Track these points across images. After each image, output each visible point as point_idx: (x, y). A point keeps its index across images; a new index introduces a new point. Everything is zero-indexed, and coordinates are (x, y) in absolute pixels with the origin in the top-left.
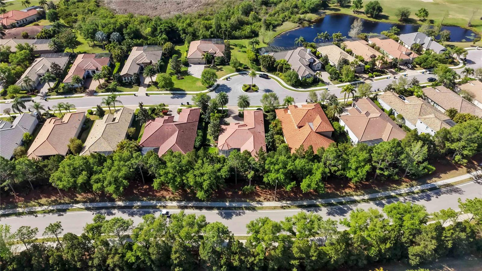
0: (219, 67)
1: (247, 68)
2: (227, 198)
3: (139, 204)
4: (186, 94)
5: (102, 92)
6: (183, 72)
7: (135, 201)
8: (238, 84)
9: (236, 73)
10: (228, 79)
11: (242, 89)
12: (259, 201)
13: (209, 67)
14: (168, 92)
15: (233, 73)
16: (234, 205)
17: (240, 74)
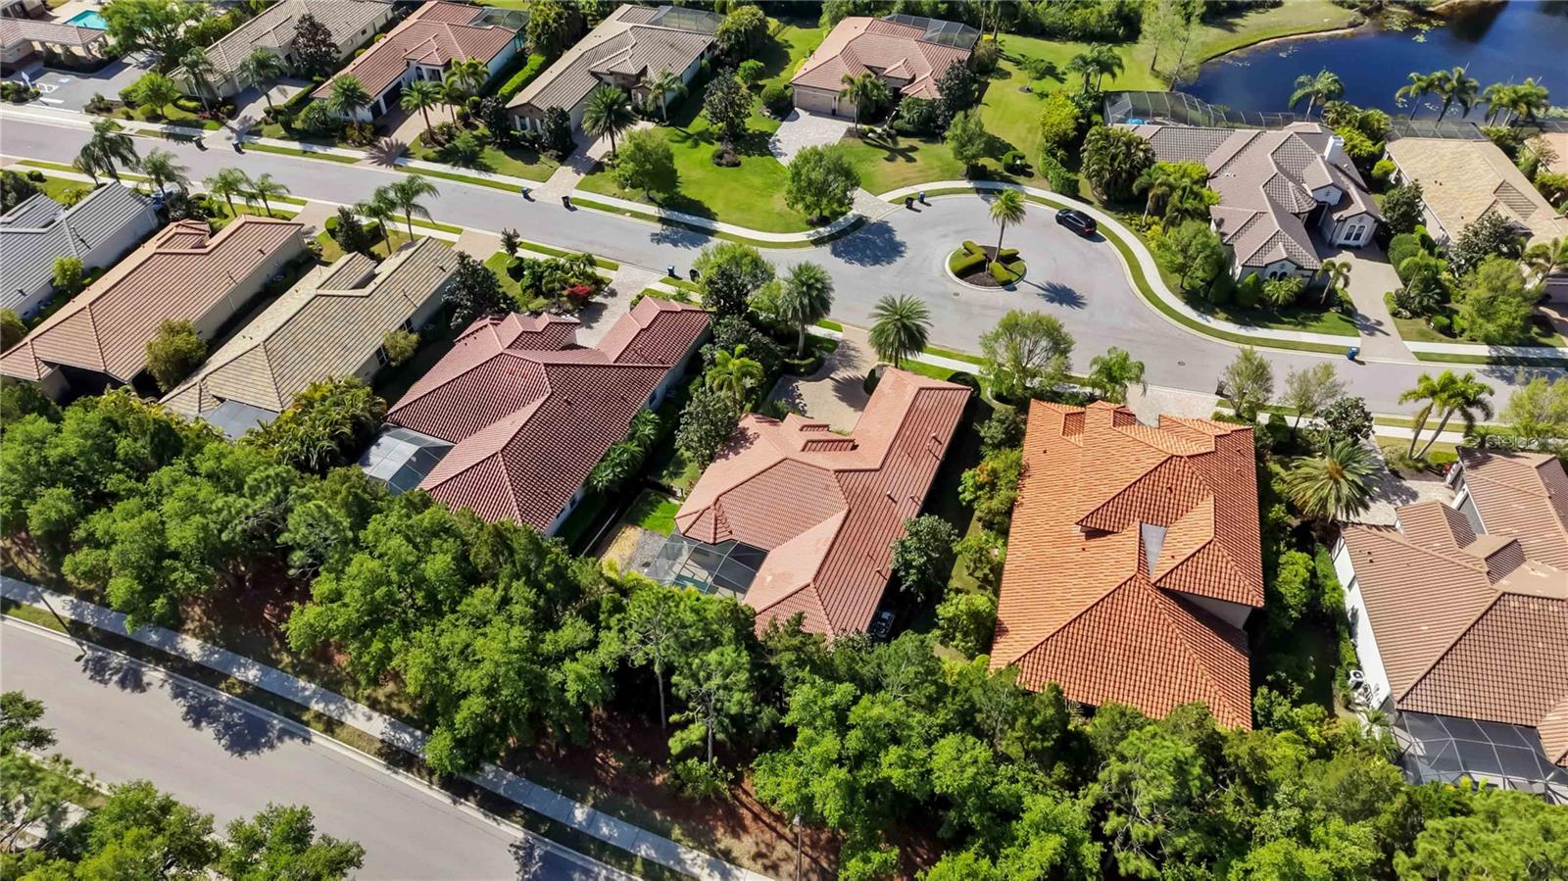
0: (904, 143)
1: (1024, 171)
2: (598, 782)
3: (253, 674)
4: (713, 233)
5: (426, 159)
6: (753, 136)
7: (246, 655)
8: (945, 236)
9: (966, 184)
10: (916, 204)
11: (952, 259)
12: (727, 854)
13: (863, 135)
14: (652, 210)
15: (952, 178)
16: (607, 830)
17: (978, 191)
